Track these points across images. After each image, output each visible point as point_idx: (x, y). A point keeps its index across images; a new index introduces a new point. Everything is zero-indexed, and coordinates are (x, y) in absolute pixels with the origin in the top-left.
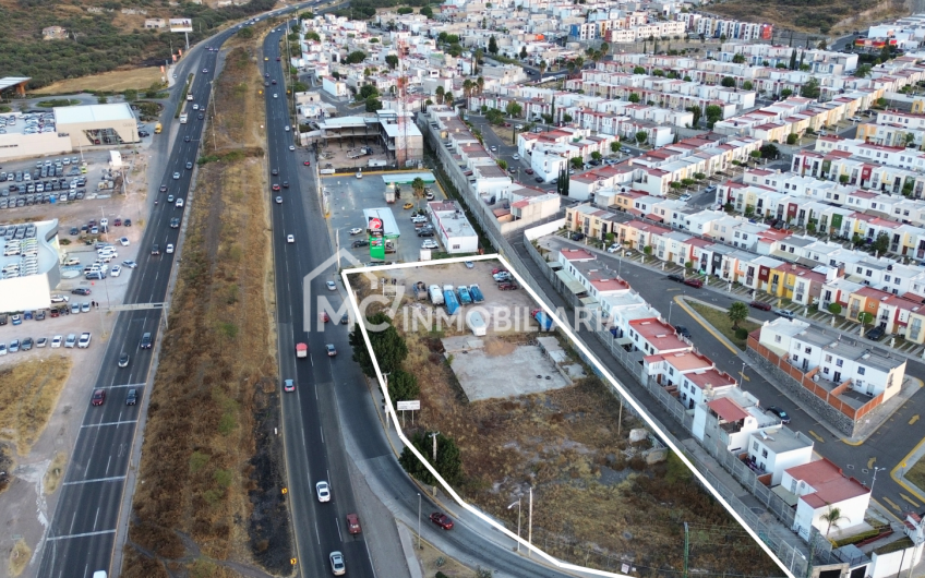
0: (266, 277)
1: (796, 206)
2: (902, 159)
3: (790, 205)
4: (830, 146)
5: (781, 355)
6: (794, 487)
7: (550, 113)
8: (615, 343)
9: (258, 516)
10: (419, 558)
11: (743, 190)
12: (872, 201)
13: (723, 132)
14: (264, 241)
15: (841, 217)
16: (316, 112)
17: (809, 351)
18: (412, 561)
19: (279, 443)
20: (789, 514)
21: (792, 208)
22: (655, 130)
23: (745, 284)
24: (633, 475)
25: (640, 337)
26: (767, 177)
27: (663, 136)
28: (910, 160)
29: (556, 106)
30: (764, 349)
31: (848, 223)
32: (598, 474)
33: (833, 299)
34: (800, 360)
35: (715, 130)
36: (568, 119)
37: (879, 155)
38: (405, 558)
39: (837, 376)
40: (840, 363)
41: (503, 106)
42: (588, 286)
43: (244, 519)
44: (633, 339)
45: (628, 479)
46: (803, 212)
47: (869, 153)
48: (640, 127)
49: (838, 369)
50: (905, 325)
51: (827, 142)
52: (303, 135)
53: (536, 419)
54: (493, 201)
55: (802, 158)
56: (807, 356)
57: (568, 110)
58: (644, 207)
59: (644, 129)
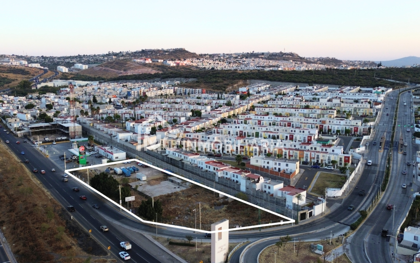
0: (30, 177)
1: (242, 132)
2: (269, 118)
3: (240, 131)
4: (244, 117)
5: (259, 166)
6: (282, 194)
7: (134, 116)
8: (202, 171)
9: (80, 243)
10: (159, 242)
11: (221, 130)
12: (266, 128)
13: (205, 117)
14: (22, 166)
15: (258, 133)
16: (20, 125)
17: (268, 163)
18: (156, 242)
19: (74, 222)
20: (283, 203)
21: (241, 133)
22: (180, 118)
23: (235, 154)
24: (225, 206)
25: (211, 166)
26: (228, 125)
27: (183, 120)
28: (271, 118)
29: (136, 114)
30: (253, 166)
31: (261, 134)
32: (213, 207)
33: (267, 152)
34: (266, 167)
35: (202, 116)
36: (142, 117)
37: (261, 118)
38: (153, 243)
39: (279, 169)
40: (280, 164)
41: (112, 115)
42: (183, 157)
43: (75, 244)
44: (208, 169)
45: (224, 207)
46: (245, 133)
47: (258, 117)
48: (174, 117)
49: (279, 167)
50: (292, 156)
51: (243, 116)
52: (18, 132)
53: (182, 198)
54: (127, 141)
55: (236, 120)
56: (268, 165)
57: (142, 115)
58: (190, 136)
59: (175, 118)
